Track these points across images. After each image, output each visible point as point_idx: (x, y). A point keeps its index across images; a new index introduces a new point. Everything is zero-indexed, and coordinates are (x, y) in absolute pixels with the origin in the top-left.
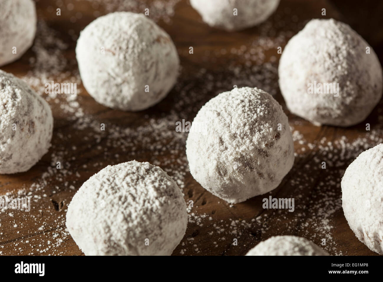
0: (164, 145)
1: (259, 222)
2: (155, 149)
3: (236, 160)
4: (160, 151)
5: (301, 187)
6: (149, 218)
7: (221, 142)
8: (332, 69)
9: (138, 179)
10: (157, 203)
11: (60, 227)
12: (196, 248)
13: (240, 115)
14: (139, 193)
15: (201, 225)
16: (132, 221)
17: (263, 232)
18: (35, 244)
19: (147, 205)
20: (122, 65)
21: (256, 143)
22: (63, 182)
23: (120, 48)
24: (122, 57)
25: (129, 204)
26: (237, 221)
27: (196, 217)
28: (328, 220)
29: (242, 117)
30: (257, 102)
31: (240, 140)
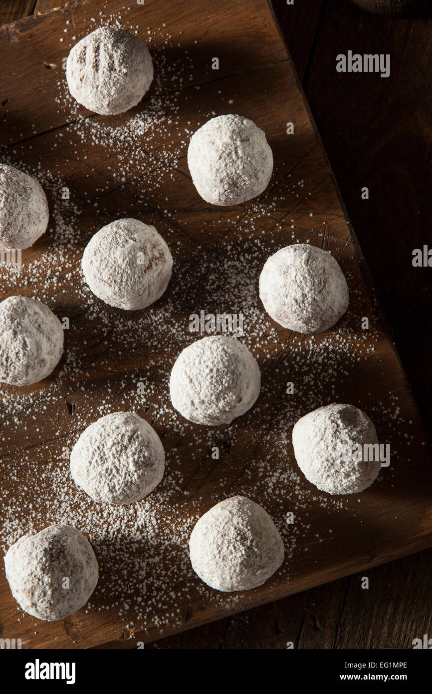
0: (159, 341)
1: (231, 433)
2: (152, 346)
3: (205, 417)
4: (156, 347)
5: (269, 394)
6: (129, 489)
7: (193, 403)
8: (298, 312)
9: (121, 450)
10: (136, 476)
11: (73, 432)
12: (177, 459)
13: (208, 387)
14: (122, 466)
15: (183, 435)
16: (116, 492)
17: (233, 444)
18: (53, 450)
19: (128, 478)
20: (117, 294)
21: (221, 408)
22: (75, 383)
23: (115, 281)
24: (117, 289)
25: (114, 476)
26: (212, 432)
27: (180, 426)
28: (286, 434)
29: (209, 388)
30: (224, 371)
31: (208, 405)
